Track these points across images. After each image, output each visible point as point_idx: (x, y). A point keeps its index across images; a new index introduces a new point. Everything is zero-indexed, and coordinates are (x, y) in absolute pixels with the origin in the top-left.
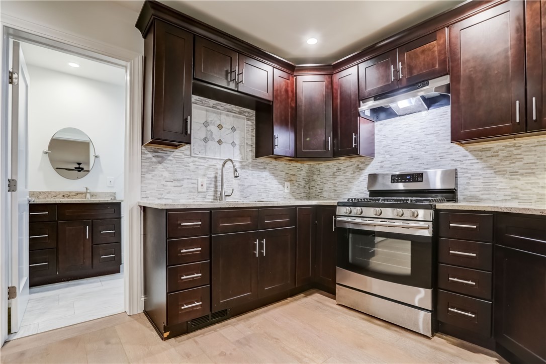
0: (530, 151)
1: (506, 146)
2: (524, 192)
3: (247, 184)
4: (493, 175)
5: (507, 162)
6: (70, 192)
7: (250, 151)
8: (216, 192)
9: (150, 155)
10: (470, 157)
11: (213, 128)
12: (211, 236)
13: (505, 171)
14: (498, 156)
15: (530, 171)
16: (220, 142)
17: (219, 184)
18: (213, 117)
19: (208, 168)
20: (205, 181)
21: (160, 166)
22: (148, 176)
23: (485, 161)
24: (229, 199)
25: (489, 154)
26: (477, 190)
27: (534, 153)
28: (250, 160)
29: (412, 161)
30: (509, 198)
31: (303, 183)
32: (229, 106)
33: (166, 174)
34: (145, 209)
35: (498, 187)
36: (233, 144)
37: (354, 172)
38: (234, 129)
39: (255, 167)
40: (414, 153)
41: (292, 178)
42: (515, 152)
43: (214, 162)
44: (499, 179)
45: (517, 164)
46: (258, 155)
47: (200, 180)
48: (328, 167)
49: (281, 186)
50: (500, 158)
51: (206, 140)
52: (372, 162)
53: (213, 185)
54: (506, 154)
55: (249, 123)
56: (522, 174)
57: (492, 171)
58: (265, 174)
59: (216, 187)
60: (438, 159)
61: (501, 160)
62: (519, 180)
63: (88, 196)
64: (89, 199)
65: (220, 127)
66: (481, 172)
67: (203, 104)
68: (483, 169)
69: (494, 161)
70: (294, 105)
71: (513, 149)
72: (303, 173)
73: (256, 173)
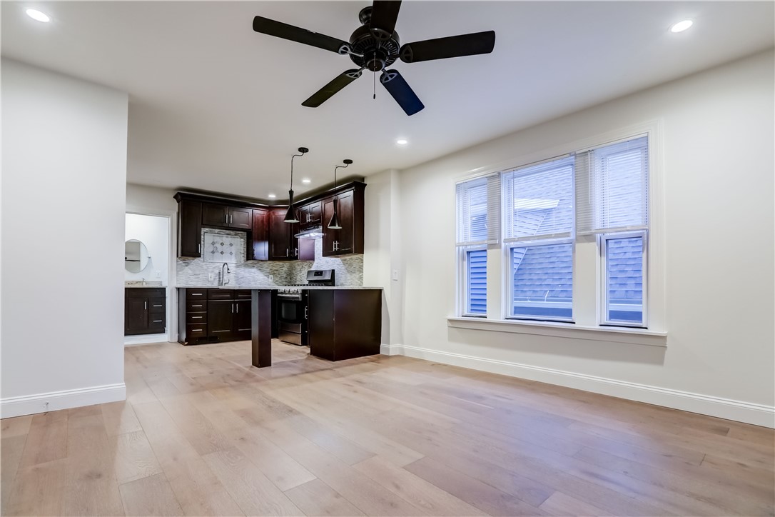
3: (240, 277)
6: (133, 281)
7: (242, 258)
8: (219, 281)
9: (181, 262)
11: (218, 245)
12: (207, 301)
16: (222, 253)
17: (221, 276)
18: (218, 239)
19: (214, 268)
20: (213, 275)
21: (187, 268)
22: (180, 273)
24: (227, 285)
28: (243, 262)
31: (285, 275)
32: (228, 232)
33: (190, 272)
34: (178, 289)
36: (231, 253)
38: (231, 245)
39: (246, 266)
41: (275, 272)
43: (218, 264)
44: (348, 275)
46: (248, 259)
47: (210, 275)
48: (298, 265)
49: (266, 278)
51: (213, 252)
52: (314, 263)
53: (218, 277)
55: (242, 240)
57: (347, 271)
58: (254, 270)
59: (220, 278)
61: (349, 265)
63: (144, 283)
64: (145, 286)
65: (222, 244)
67: (211, 233)
69: (347, 266)
70: (267, 229)
72: (285, 269)
73: (247, 270)
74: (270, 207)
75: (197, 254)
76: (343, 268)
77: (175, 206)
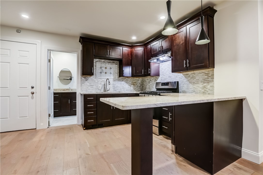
0: (197, 75)
1: (192, 73)
2: (196, 89)
3: (116, 86)
4: (189, 83)
5: (192, 79)
6: (65, 89)
7: (117, 76)
8: (104, 89)
9: (83, 79)
10: (184, 77)
11: (104, 69)
12: (97, 102)
13: (192, 82)
14: (190, 77)
15: (197, 82)
16: (106, 73)
17: (105, 86)
18: (104, 65)
19: (102, 82)
20: (101, 86)
21: (86, 82)
22: (83, 85)
23: (187, 79)
24: (108, 91)
25: (188, 76)
26: (185, 88)
27: (198, 76)
28: (117, 78)
29: (169, 78)
30: (193, 91)
31: (139, 85)
32: (109, 61)
33: (88, 84)
35: (190, 88)
36: (111, 73)
37: (154, 81)
38: (111, 68)
39: (119, 80)
40: (170, 75)
41: (134, 83)
42: (194, 76)
43: (104, 79)
44: (190, 85)
45: (195, 80)
46: (120, 76)
47: (99, 85)
48: (147, 79)
49: (129, 87)
50: (191, 77)
51: (101, 73)
52: (159, 78)
53: (103, 87)
54: (192, 76)
55: (117, 66)
56: (196, 83)
57: (189, 82)
58: (123, 82)
59: (104, 87)
60: (176, 77)
61: (191, 78)
62: (195, 85)
63: (70, 90)
64: (70, 91)
65: (106, 68)
66: (186, 82)
67: (100, 61)
68: (186, 81)
69: (189, 78)
70: (131, 59)
71: (193, 74)
72: (140, 82)
73: (119, 82)
74: (132, 46)
75: (91, 74)
76: (185, 80)
77: (80, 47)
